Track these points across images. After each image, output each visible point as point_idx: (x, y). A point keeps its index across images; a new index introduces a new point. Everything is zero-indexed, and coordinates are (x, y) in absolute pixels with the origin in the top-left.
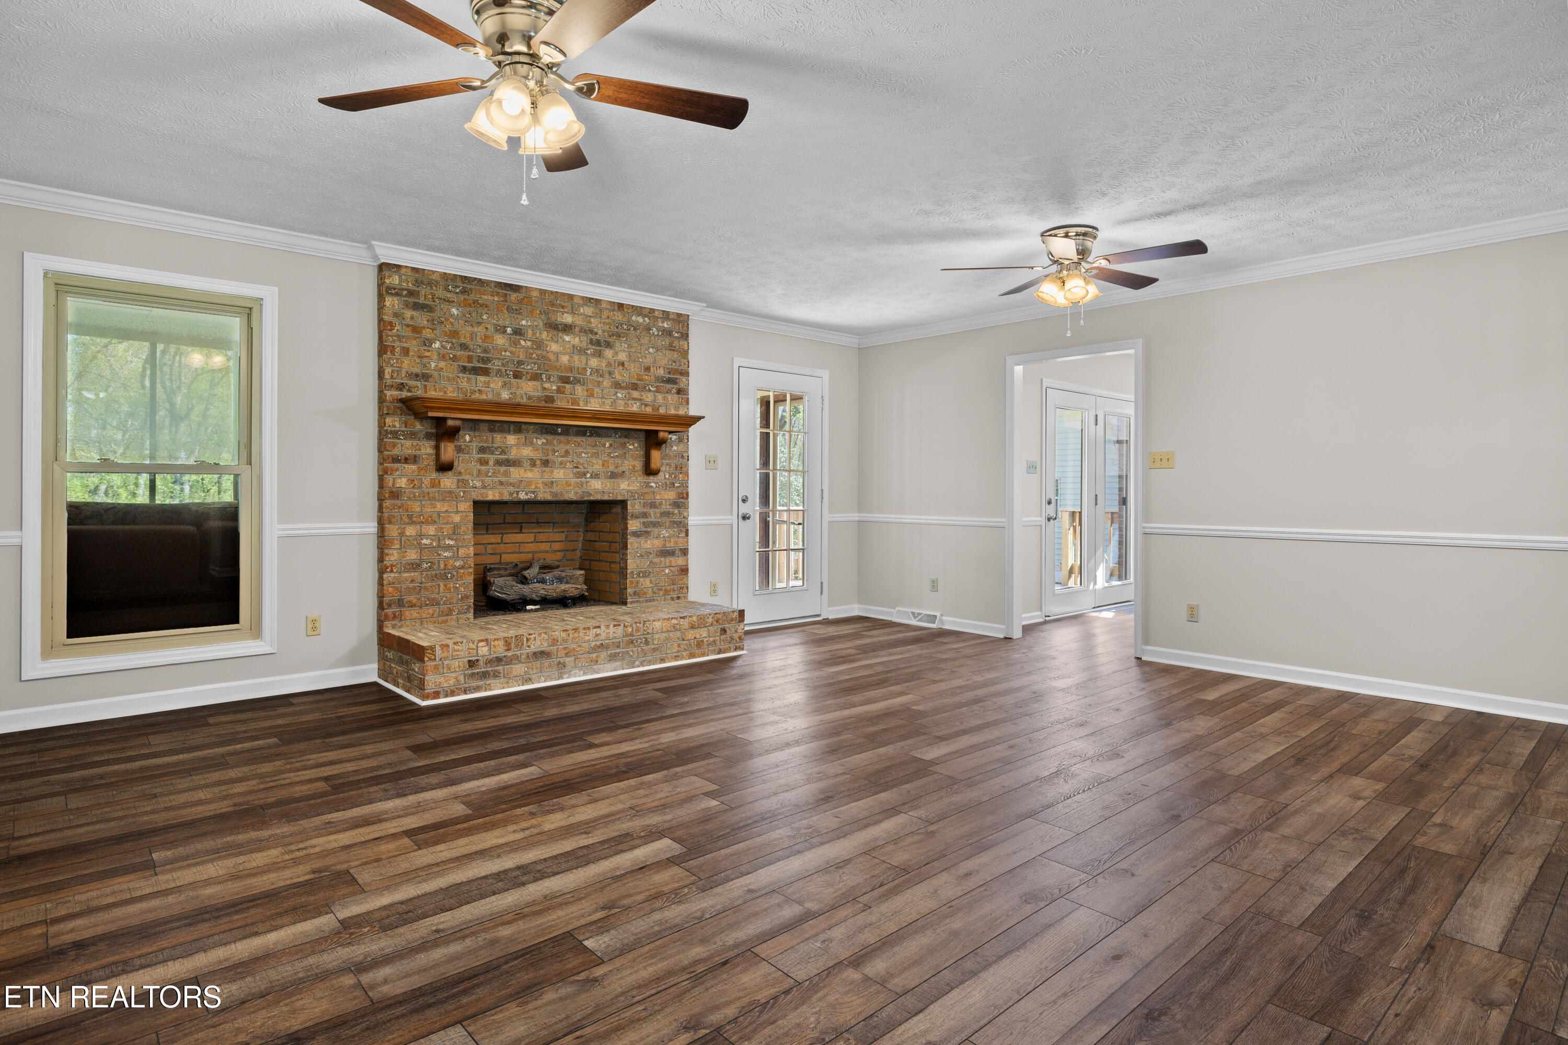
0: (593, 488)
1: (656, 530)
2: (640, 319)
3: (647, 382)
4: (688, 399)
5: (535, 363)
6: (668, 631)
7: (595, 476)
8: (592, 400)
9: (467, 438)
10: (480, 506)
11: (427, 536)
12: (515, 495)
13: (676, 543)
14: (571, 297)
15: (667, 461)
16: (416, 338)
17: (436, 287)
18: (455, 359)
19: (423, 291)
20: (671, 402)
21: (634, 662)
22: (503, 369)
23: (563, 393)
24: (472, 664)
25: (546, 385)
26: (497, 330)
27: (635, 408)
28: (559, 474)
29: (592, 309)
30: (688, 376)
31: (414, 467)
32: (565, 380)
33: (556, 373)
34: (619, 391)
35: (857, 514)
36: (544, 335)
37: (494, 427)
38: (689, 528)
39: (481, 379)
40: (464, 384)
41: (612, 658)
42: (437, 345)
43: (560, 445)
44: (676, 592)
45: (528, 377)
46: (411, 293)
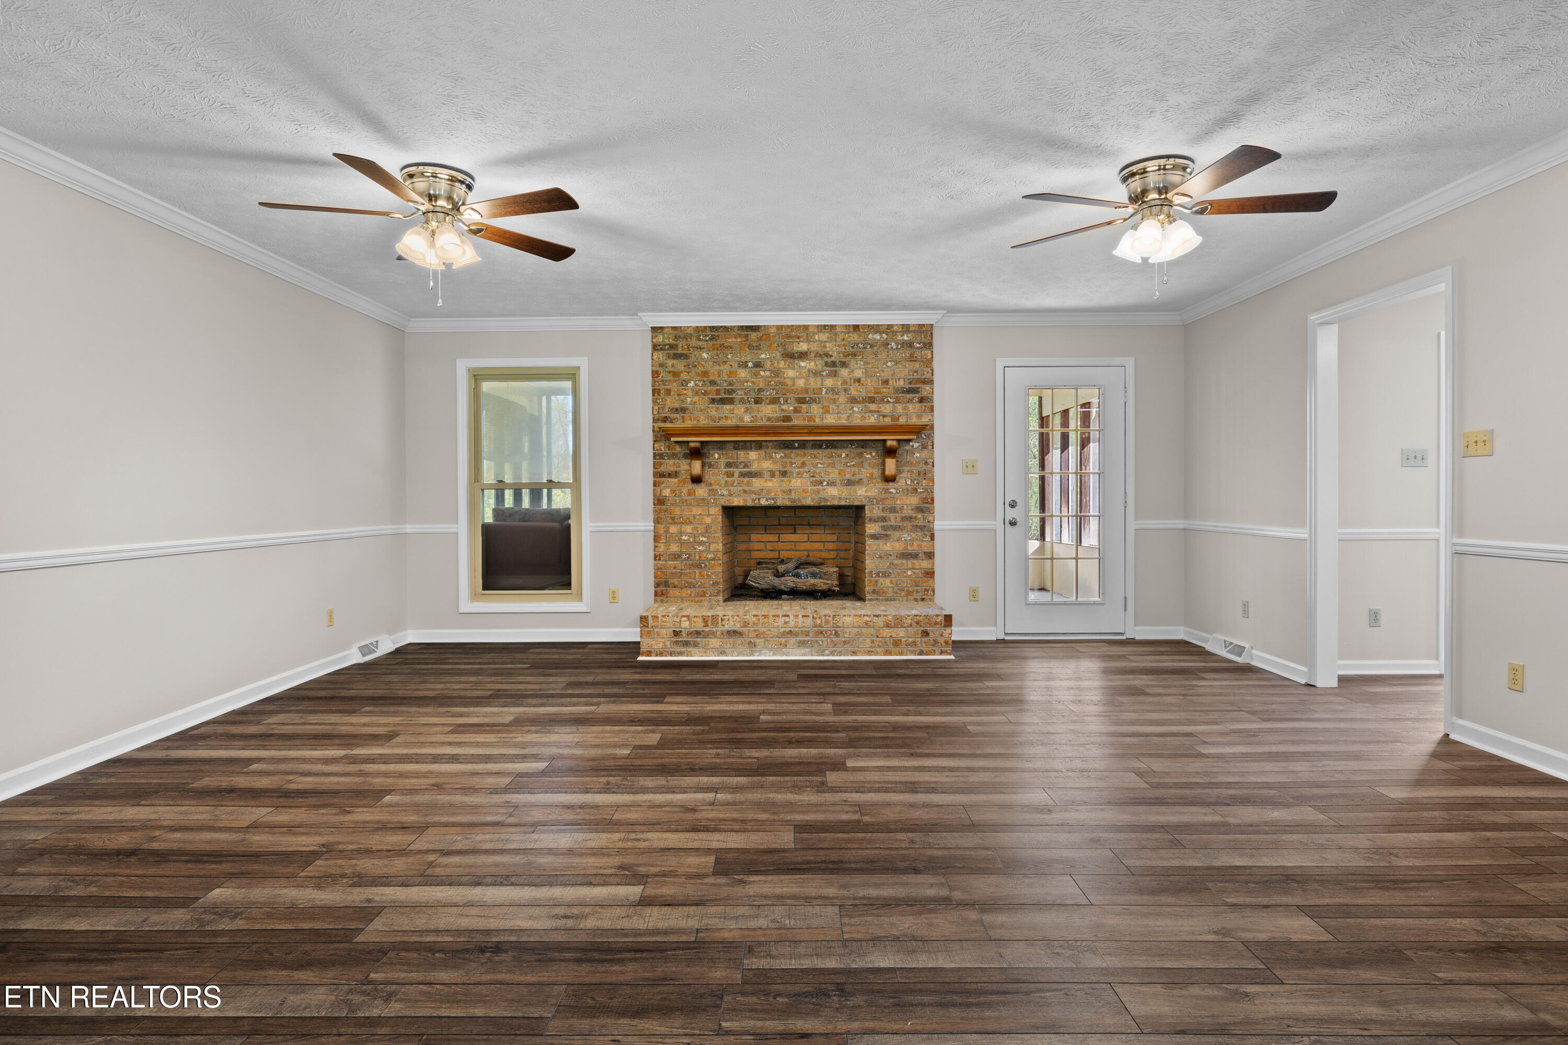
0: (829, 494)
1: (896, 534)
2: (877, 337)
3: (885, 394)
4: (932, 406)
5: (773, 390)
6: (859, 627)
7: (832, 484)
8: (828, 416)
9: (716, 456)
10: (730, 512)
11: (686, 534)
12: (757, 501)
13: (919, 546)
14: (806, 327)
15: (909, 468)
16: (676, 381)
17: (691, 338)
18: (706, 393)
19: (681, 343)
20: (912, 411)
21: (824, 651)
22: (745, 397)
23: (800, 412)
24: (676, 633)
25: (784, 407)
26: (739, 366)
27: (872, 420)
28: (796, 483)
29: (827, 335)
30: (933, 384)
31: (675, 480)
32: (802, 401)
33: (792, 395)
34: (855, 405)
35: (1182, 522)
36: (782, 364)
37: (737, 446)
38: (935, 532)
39: (728, 407)
40: (714, 413)
41: (802, 644)
42: (692, 384)
43: (796, 457)
44: (921, 594)
45: (767, 401)
46: (672, 347)
